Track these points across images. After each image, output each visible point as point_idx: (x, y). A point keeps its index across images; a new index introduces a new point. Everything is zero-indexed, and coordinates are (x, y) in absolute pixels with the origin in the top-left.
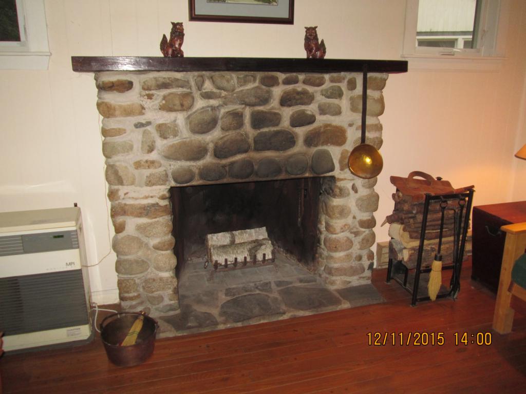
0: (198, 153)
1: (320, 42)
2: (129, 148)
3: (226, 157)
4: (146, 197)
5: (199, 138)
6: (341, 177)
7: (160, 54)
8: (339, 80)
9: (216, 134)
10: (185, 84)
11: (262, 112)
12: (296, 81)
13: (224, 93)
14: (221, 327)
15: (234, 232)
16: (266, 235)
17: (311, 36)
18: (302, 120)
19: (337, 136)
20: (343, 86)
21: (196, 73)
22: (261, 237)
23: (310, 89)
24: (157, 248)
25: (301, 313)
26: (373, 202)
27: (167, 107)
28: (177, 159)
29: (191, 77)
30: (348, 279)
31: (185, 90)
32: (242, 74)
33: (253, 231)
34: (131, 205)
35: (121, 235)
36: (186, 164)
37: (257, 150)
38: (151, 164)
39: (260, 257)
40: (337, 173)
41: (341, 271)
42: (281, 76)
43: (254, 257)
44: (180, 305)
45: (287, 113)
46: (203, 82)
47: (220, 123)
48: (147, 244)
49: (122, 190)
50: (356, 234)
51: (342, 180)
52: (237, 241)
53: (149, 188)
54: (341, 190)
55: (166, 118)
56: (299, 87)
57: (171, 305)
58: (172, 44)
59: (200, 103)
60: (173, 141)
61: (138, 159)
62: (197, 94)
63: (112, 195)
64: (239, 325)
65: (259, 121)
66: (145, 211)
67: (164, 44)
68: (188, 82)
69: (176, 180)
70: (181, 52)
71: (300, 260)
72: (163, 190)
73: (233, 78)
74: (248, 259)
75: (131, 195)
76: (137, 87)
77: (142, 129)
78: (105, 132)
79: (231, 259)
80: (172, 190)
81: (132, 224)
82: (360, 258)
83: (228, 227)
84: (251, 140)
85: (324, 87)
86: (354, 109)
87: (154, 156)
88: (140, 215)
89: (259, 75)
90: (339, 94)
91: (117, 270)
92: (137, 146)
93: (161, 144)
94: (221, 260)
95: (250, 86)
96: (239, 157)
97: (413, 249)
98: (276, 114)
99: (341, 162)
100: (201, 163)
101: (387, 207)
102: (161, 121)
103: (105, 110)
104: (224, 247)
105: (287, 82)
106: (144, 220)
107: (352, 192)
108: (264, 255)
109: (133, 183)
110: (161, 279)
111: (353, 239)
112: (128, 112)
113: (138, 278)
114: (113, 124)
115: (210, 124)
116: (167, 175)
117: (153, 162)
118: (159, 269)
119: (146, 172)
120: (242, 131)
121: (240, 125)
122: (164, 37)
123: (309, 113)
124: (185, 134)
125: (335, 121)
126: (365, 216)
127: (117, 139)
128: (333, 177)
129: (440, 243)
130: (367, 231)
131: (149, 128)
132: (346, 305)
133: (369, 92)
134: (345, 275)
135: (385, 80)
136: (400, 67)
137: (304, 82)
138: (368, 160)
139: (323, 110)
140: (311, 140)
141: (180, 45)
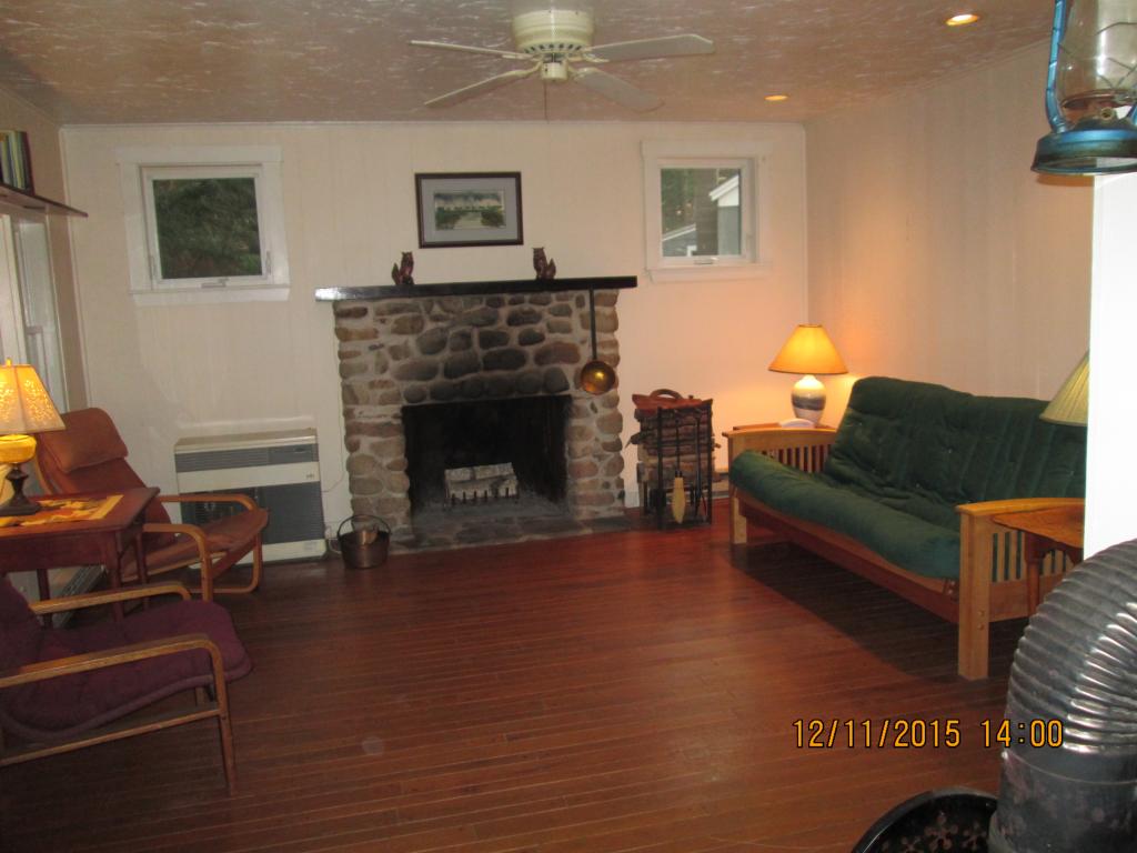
0: (429, 373)
1: (548, 262)
2: (363, 369)
3: (456, 377)
4: (380, 416)
5: (429, 358)
6: (578, 395)
7: (391, 282)
8: (566, 299)
9: (446, 354)
10: (415, 308)
11: (489, 332)
12: (521, 301)
13: (451, 316)
14: (455, 547)
15: (475, 468)
16: (512, 471)
17: (539, 255)
18: (529, 339)
19: (570, 354)
20: (572, 303)
21: (425, 299)
22: (506, 473)
23: (537, 308)
24: (390, 467)
25: (538, 537)
26: (616, 423)
27: (399, 330)
28: (409, 379)
29: (421, 302)
30: (596, 509)
31: (416, 314)
32: (468, 298)
33: (497, 466)
34: (366, 424)
35: (355, 454)
36: (418, 384)
37: (487, 369)
38: (384, 384)
39: (502, 493)
40: (572, 391)
41: (589, 500)
42: (507, 297)
43: (496, 492)
44: (414, 530)
45: (515, 332)
46: (432, 306)
47: (448, 345)
48: (380, 465)
49: (357, 410)
50: (600, 458)
51: (579, 398)
52: (478, 477)
53: (383, 407)
54: (578, 409)
55: (398, 340)
56: (526, 307)
57: (404, 529)
58: (403, 271)
59: (429, 326)
60: (404, 362)
61: (372, 379)
62: (426, 318)
63: (348, 414)
64: (473, 545)
65: (487, 341)
66: (378, 430)
67: (396, 273)
68: (418, 307)
69: (408, 400)
70: (410, 279)
71: (550, 500)
72: (395, 409)
73: (460, 302)
74: (489, 494)
75: (365, 414)
76: (371, 313)
77: (376, 351)
78: (342, 355)
79: (470, 494)
80: (404, 409)
81: (366, 442)
82: (607, 485)
83: (470, 463)
84: (480, 360)
85: (550, 306)
86: (584, 326)
87: (387, 376)
88: (373, 435)
89: (485, 298)
90: (568, 312)
91: (351, 490)
92: (371, 367)
93: (393, 364)
94: (459, 494)
95: (477, 308)
96: (468, 377)
97: (653, 466)
98: (504, 334)
99: (575, 380)
100: (431, 383)
101: (631, 427)
102: (392, 344)
103: (343, 335)
104: (462, 482)
105: (513, 302)
106: (376, 439)
107: (591, 412)
108: (507, 490)
109: (367, 403)
110: (394, 500)
111: (598, 464)
112: (364, 336)
113: (371, 498)
114: (349, 347)
115: (439, 345)
116: (399, 394)
117: (386, 382)
118: (392, 489)
119: (380, 392)
120: (471, 350)
121: (469, 345)
122: (396, 266)
123: (538, 331)
124: (416, 354)
125: (567, 338)
126: (609, 438)
127: (354, 361)
128: (569, 397)
129: (678, 461)
130: (612, 455)
131: (382, 350)
132: (588, 531)
133: (597, 308)
134: (591, 504)
135: (616, 297)
136: (630, 282)
137: (531, 302)
138: (600, 375)
139: (551, 329)
140: (541, 358)
141: (410, 272)
